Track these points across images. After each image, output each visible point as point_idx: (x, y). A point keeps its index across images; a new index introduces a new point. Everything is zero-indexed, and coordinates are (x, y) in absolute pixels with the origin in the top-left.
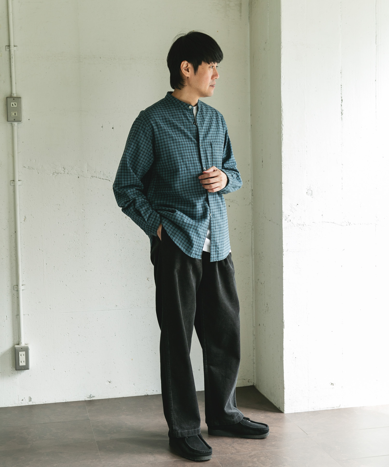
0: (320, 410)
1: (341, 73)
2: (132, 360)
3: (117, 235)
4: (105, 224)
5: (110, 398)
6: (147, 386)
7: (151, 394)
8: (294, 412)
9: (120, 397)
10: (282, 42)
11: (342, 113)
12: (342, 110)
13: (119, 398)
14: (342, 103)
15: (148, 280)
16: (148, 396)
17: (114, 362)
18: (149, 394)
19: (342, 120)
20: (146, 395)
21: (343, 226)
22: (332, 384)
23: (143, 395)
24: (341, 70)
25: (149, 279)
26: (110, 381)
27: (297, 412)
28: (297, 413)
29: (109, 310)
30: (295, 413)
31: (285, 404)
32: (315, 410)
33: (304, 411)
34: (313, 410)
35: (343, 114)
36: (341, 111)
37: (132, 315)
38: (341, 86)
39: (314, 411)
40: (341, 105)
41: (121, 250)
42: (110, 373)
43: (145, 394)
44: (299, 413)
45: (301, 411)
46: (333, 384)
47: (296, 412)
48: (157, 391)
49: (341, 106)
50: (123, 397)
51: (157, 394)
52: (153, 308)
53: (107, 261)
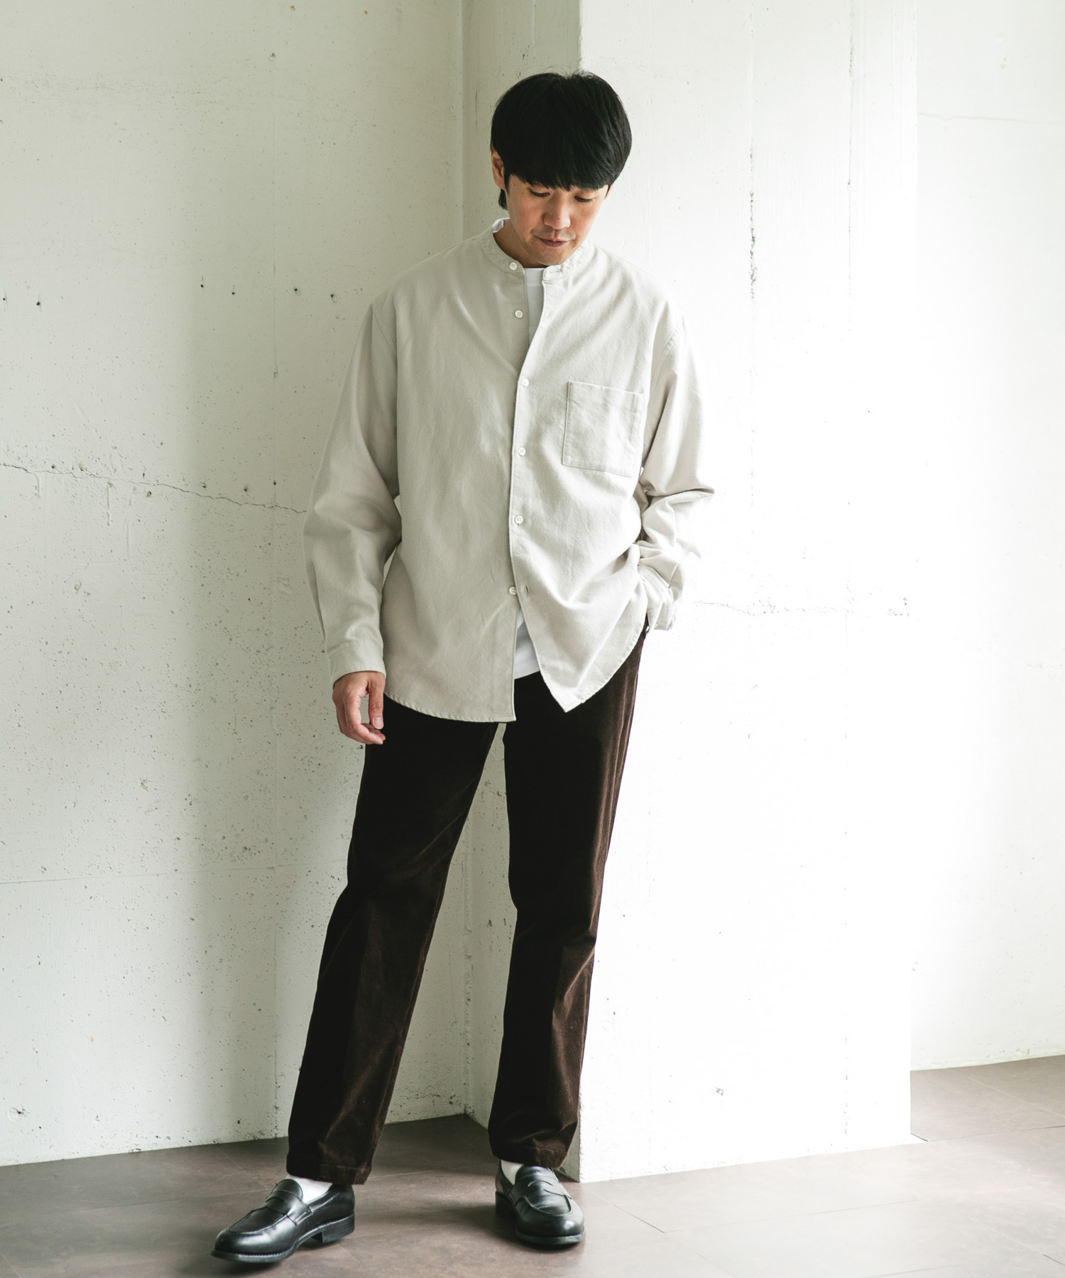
0: (683, 1170)
1: (751, 156)
2: (92, 1040)
3: (47, 643)
4: (10, 609)
5: (22, 1163)
6: (138, 1123)
7: (150, 1149)
8: (608, 1179)
9: (53, 1159)
10: (582, 56)
11: (752, 276)
12: (754, 269)
13: (51, 1162)
14: (755, 246)
15: (146, 788)
16: (139, 1153)
17: (34, 1049)
18: (145, 1147)
19: (753, 297)
20: (134, 1151)
21: (754, 615)
22: (719, 1090)
23: (126, 1151)
24: (752, 149)
25: (145, 784)
26: (21, 1111)
27: (617, 1178)
28: (619, 1181)
29: (20, 883)
30: (611, 1181)
31: (581, 1155)
32: (669, 1172)
33: (638, 1175)
34: (664, 1172)
35: (757, 280)
36: (751, 272)
37: (92, 899)
38: (752, 195)
39: (667, 1174)
40: (752, 253)
41: (61, 692)
42: (20, 1084)
43: (133, 1148)
44: (624, 1179)
45: (629, 1176)
46: (721, 1092)
47: (615, 1177)
48: (169, 1138)
49: (750, 255)
50: (63, 1160)
51: (168, 1147)
52: (158, 875)
53: (17, 725)
